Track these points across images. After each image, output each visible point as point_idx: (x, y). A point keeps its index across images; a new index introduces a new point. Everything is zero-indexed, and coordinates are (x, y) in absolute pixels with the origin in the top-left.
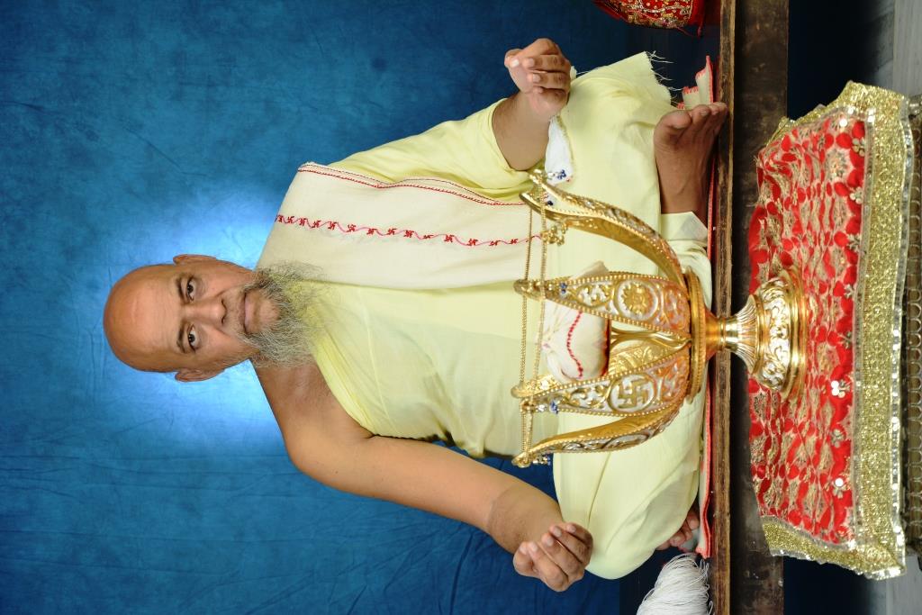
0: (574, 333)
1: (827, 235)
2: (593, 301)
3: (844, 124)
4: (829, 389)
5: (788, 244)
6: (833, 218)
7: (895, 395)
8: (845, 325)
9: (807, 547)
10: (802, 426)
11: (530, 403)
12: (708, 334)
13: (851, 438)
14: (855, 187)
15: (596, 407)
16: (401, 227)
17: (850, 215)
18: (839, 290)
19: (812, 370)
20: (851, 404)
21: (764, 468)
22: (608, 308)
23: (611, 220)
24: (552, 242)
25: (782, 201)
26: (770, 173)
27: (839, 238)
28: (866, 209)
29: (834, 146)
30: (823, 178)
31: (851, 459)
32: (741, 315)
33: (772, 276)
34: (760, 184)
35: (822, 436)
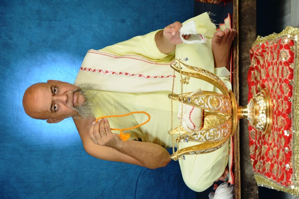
0: (192, 114)
1: (280, 80)
2: (199, 103)
3: (286, 41)
4: (283, 133)
5: (264, 81)
6: (283, 73)
8: (289, 111)
9: (271, 184)
10: (271, 144)
11: (178, 139)
12: (238, 112)
13: (292, 150)
14: (291, 63)
15: (201, 140)
16: (124, 72)
17: (289, 73)
18: (286, 99)
19: (275, 125)
20: (291, 138)
21: (255, 156)
22: (205, 106)
23: (204, 75)
24: (184, 83)
25: (260, 65)
26: (256, 56)
27: (286, 81)
28: (295, 70)
29: (283, 49)
30: (278, 59)
31: (292, 157)
32: (249, 106)
33: (257, 92)
34: (251, 58)
35: (280, 148)
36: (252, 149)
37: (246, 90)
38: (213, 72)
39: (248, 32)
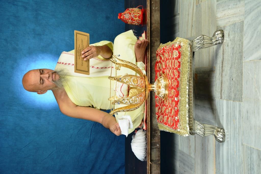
0: (122, 88)
1: (173, 68)
2: (126, 81)
3: (177, 46)
4: (174, 99)
5: (164, 69)
6: (175, 64)
7: (187, 100)
8: (178, 86)
9: (167, 129)
10: (167, 106)
11: (114, 103)
12: (149, 87)
13: (179, 109)
14: (179, 58)
15: (127, 103)
17: (178, 64)
18: (176, 79)
19: (170, 95)
20: (179, 102)
21: (158, 113)
22: (129, 83)
23: (129, 65)
24: (118, 70)
25: (162, 60)
26: (160, 55)
27: (176, 69)
28: (181, 63)
29: (175, 50)
30: (172, 56)
31: (179, 113)
32: (155, 83)
33: (160, 75)
34: (157, 56)
35: (172, 108)
36: (157, 109)
37: (154, 75)
38: (135, 64)
39: (156, 42)
